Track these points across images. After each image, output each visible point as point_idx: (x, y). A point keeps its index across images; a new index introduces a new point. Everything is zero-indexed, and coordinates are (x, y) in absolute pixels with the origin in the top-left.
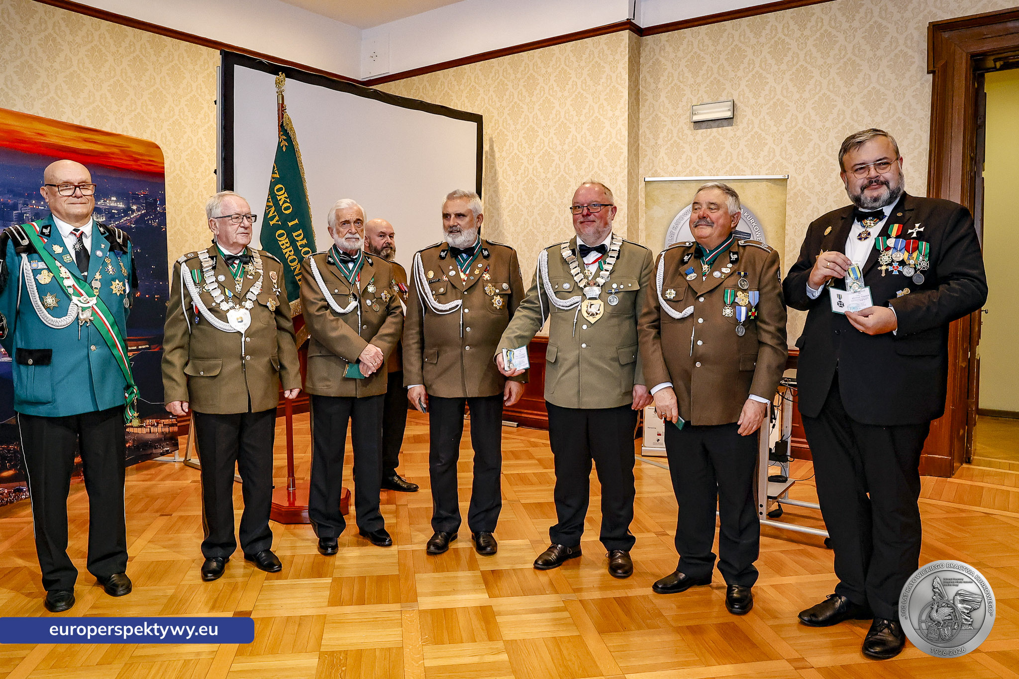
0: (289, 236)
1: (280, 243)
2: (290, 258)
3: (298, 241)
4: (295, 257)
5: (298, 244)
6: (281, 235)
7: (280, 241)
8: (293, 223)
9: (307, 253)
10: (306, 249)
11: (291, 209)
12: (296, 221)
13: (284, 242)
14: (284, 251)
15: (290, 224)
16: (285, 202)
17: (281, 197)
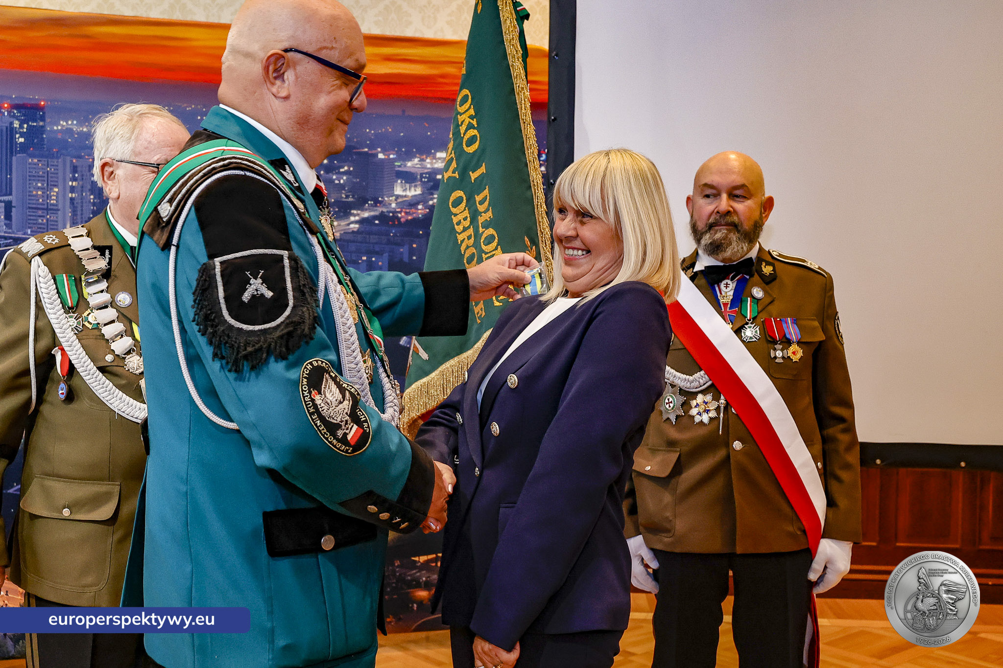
0: (471, 204)
1: (455, 220)
2: (468, 254)
3: (480, 214)
4: (474, 250)
5: (481, 220)
6: (457, 202)
7: (456, 215)
8: (477, 174)
9: (489, 240)
10: (491, 231)
11: (478, 142)
12: (482, 170)
13: (460, 217)
14: (460, 238)
15: (474, 176)
16: (470, 127)
17: (464, 116)
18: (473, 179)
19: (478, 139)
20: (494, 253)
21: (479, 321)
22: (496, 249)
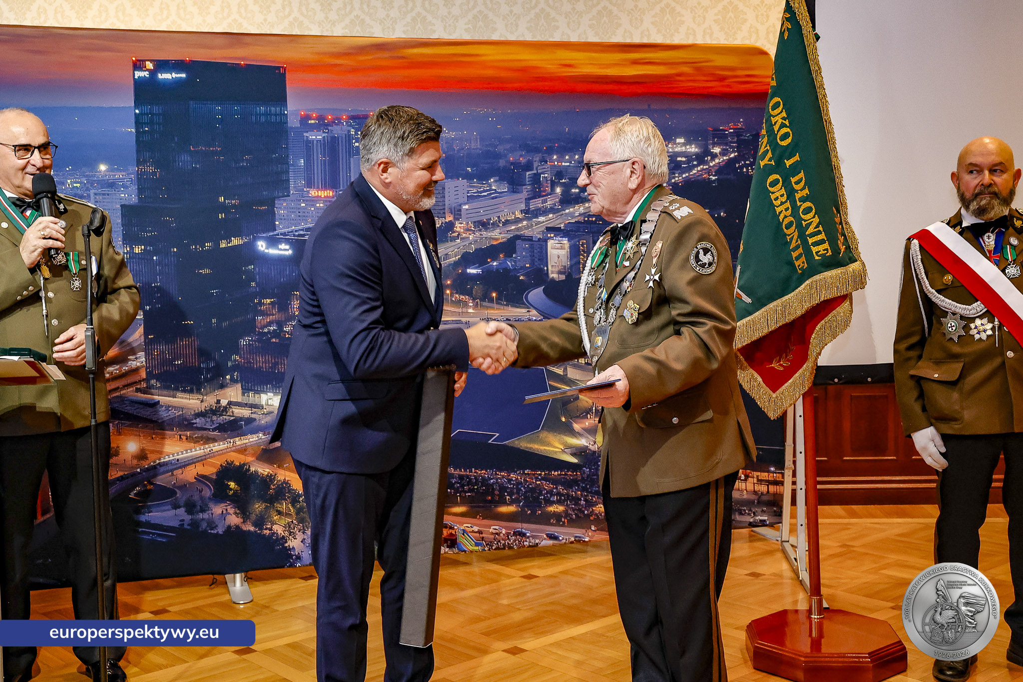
0: (787, 184)
1: (773, 197)
2: (786, 221)
3: (797, 191)
4: (792, 219)
5: (798, 196)
6: (774, 183)
7: (773, 193)
8: (791, 161)
9: (807, 211)
10: (808, 204)
11: (790, 138)
12: (797, 158)
13: (778, 194)
14: (778, 210)
15: (788, 163)
16: (783, 126)
17: (777, 118)
18: (788, 165)
19: (791, 135)
20: (812, 220)
21: (800, 272)
22: (814, 217)
